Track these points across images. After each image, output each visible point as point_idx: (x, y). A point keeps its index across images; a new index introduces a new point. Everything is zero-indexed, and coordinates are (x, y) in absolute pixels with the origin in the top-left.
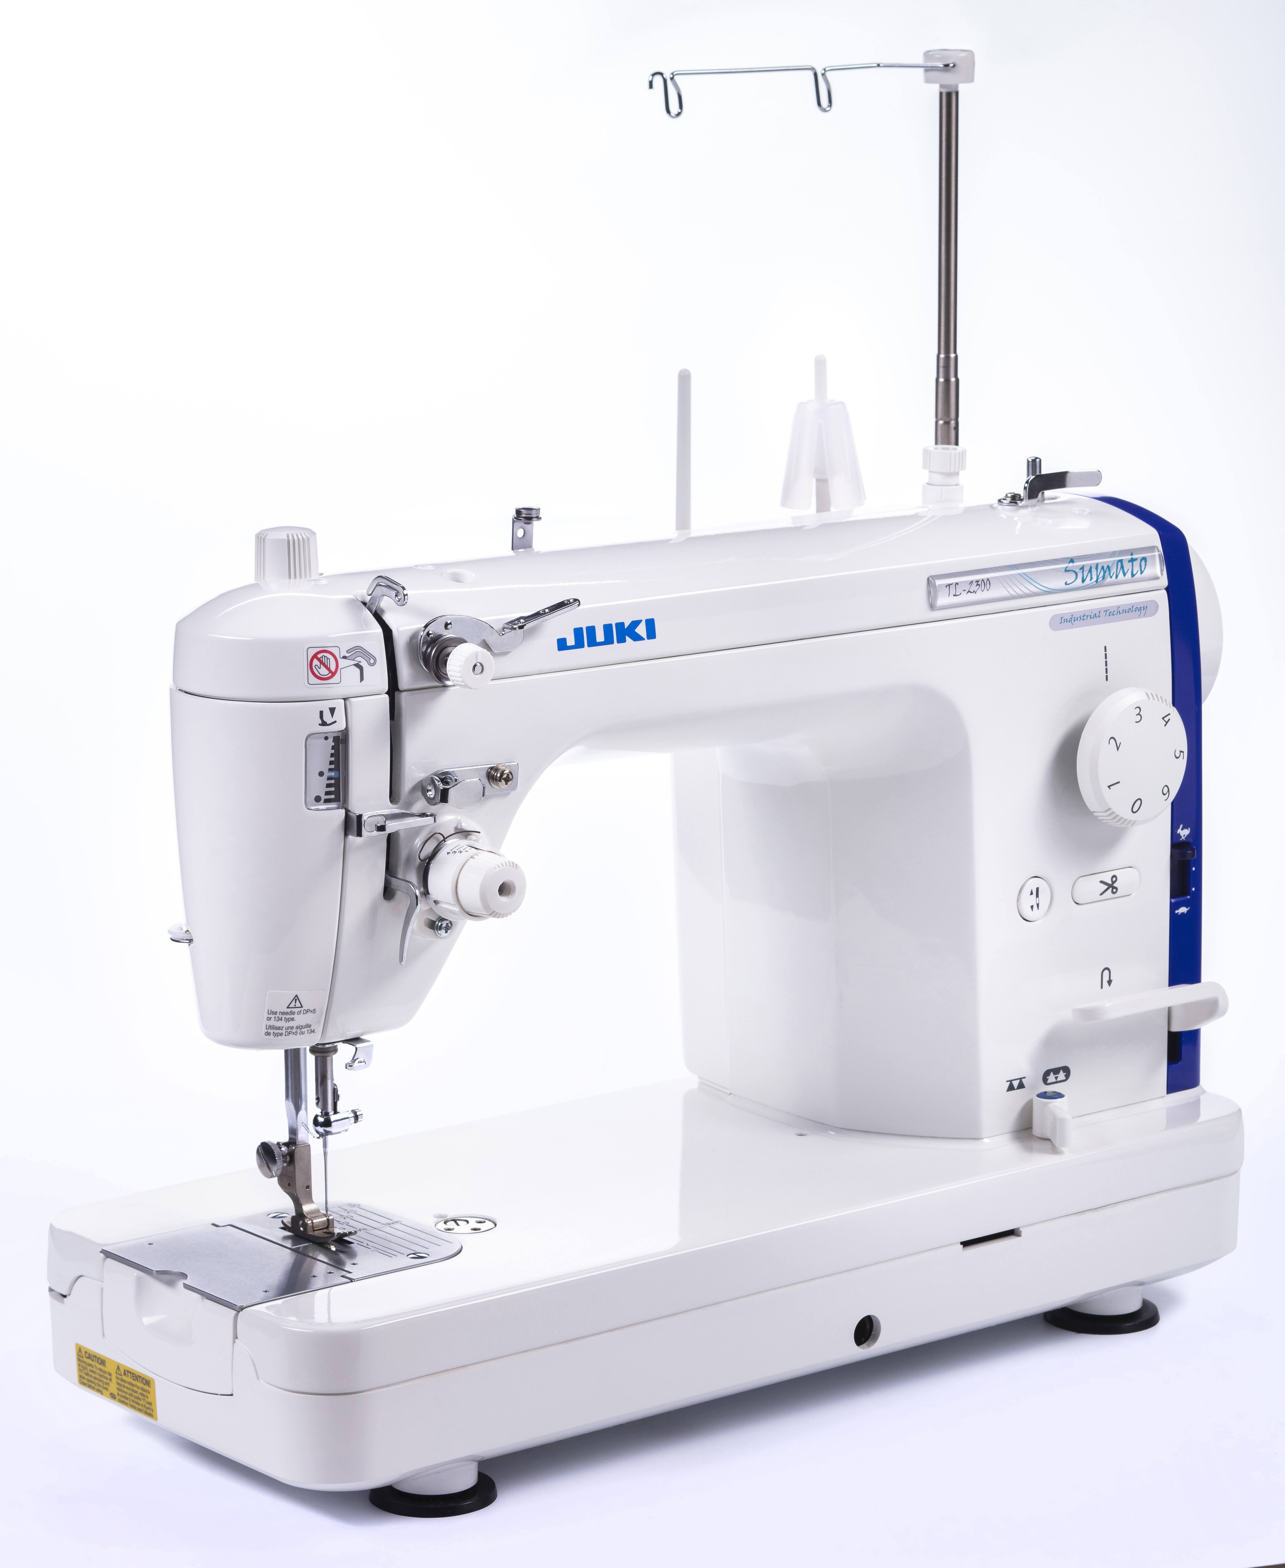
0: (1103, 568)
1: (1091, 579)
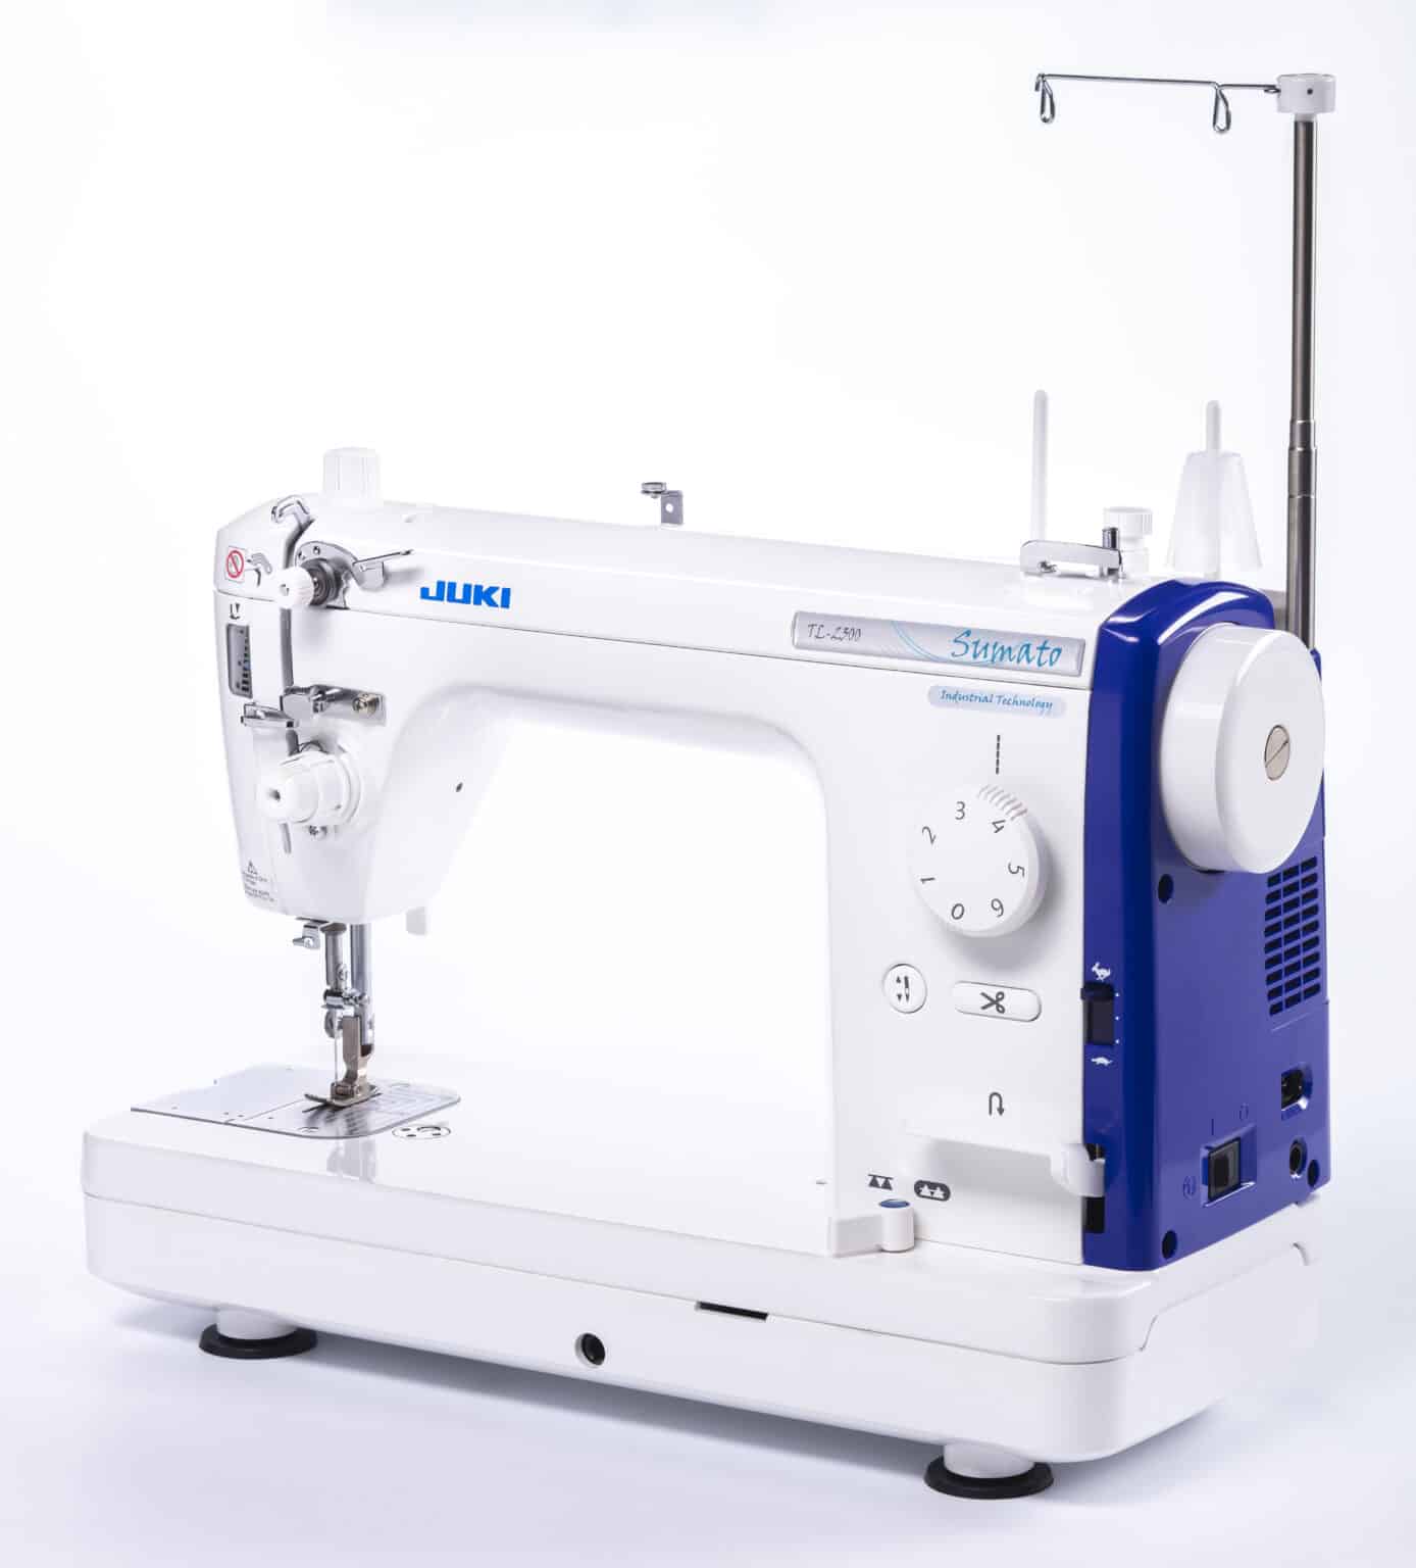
0: (1002, 648)
1: (985, 656)
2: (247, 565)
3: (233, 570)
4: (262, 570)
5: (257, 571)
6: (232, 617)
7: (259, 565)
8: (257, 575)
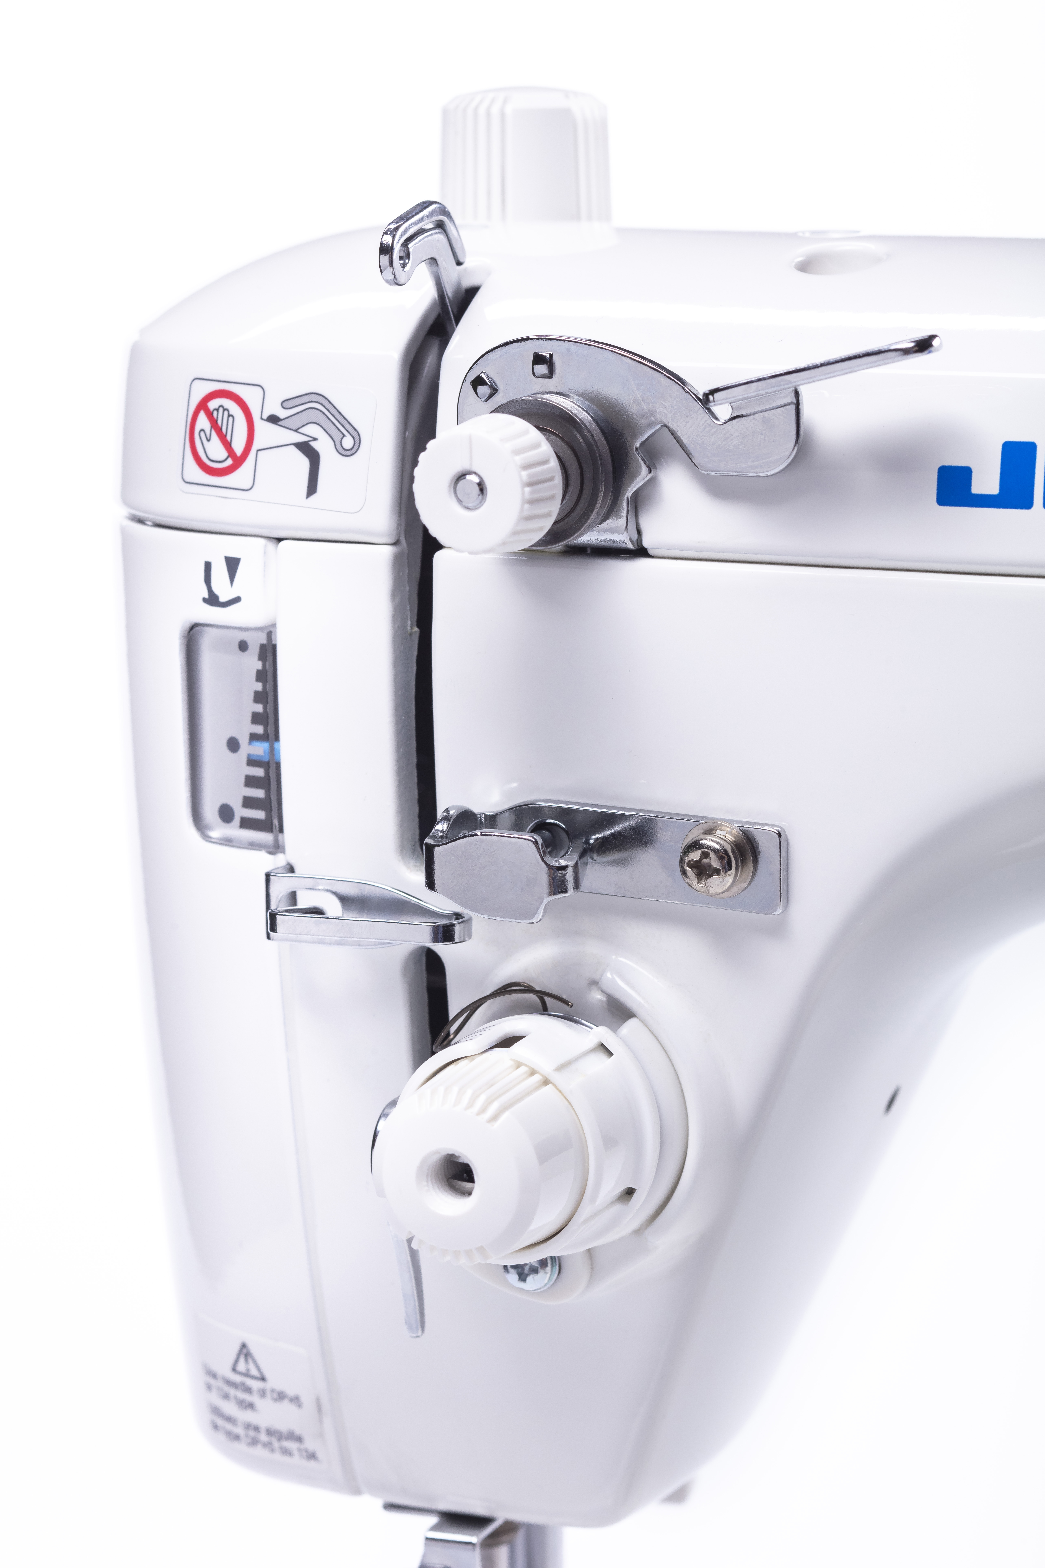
2: (265, 433)
3: (215, 451)
4: (324, 446)
5: (307, 449)
6: (212, 600)
7: (312, 430)
8: (304, 463)
